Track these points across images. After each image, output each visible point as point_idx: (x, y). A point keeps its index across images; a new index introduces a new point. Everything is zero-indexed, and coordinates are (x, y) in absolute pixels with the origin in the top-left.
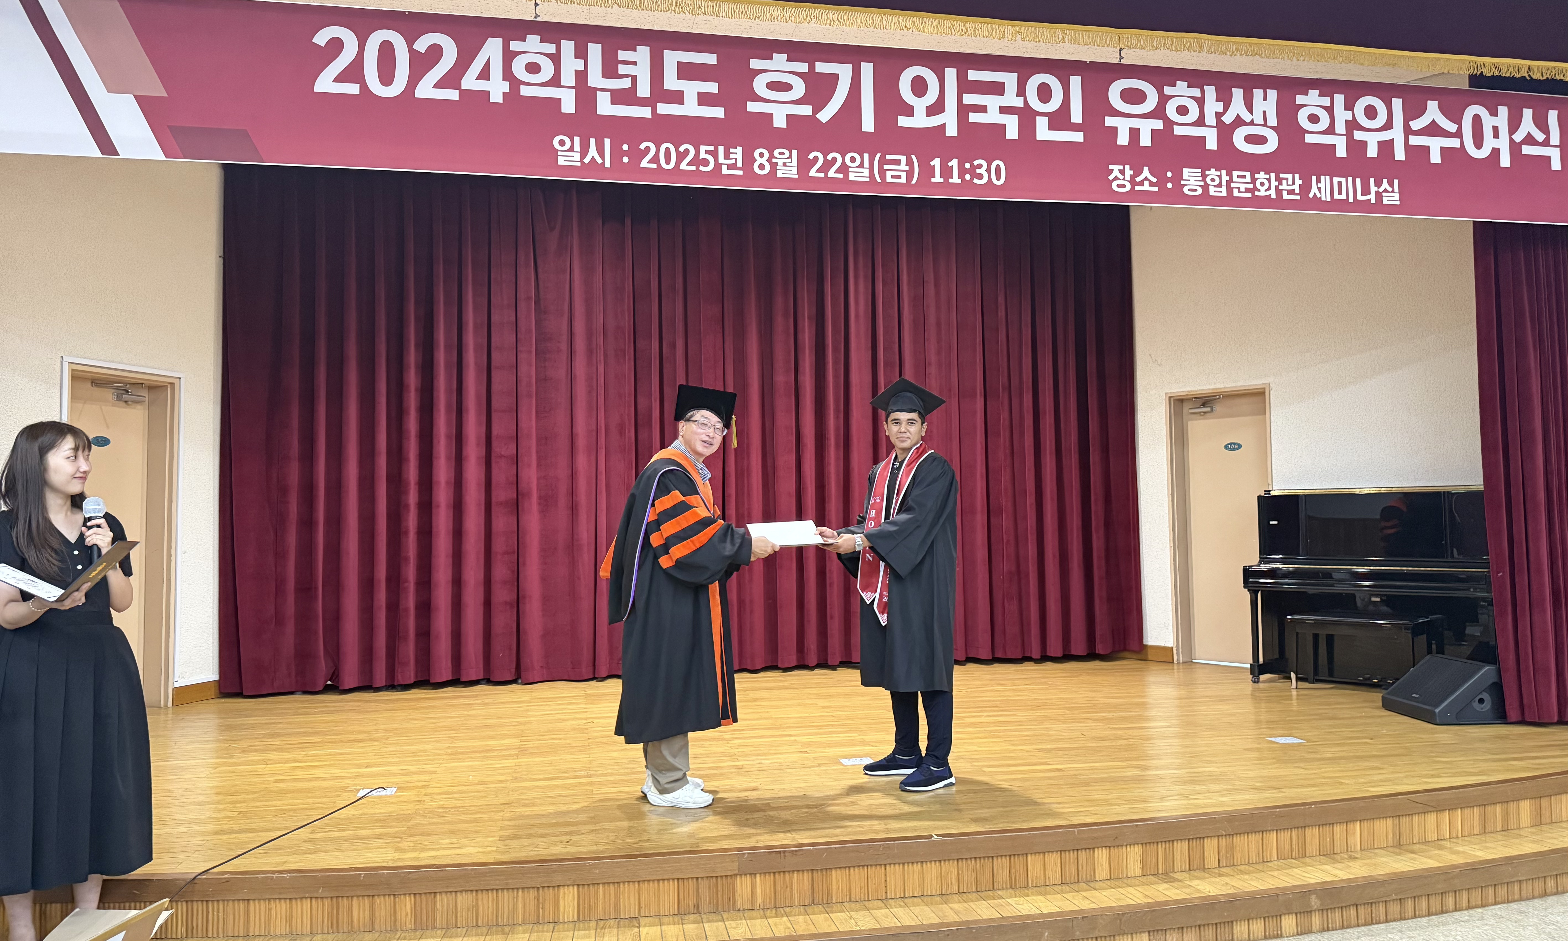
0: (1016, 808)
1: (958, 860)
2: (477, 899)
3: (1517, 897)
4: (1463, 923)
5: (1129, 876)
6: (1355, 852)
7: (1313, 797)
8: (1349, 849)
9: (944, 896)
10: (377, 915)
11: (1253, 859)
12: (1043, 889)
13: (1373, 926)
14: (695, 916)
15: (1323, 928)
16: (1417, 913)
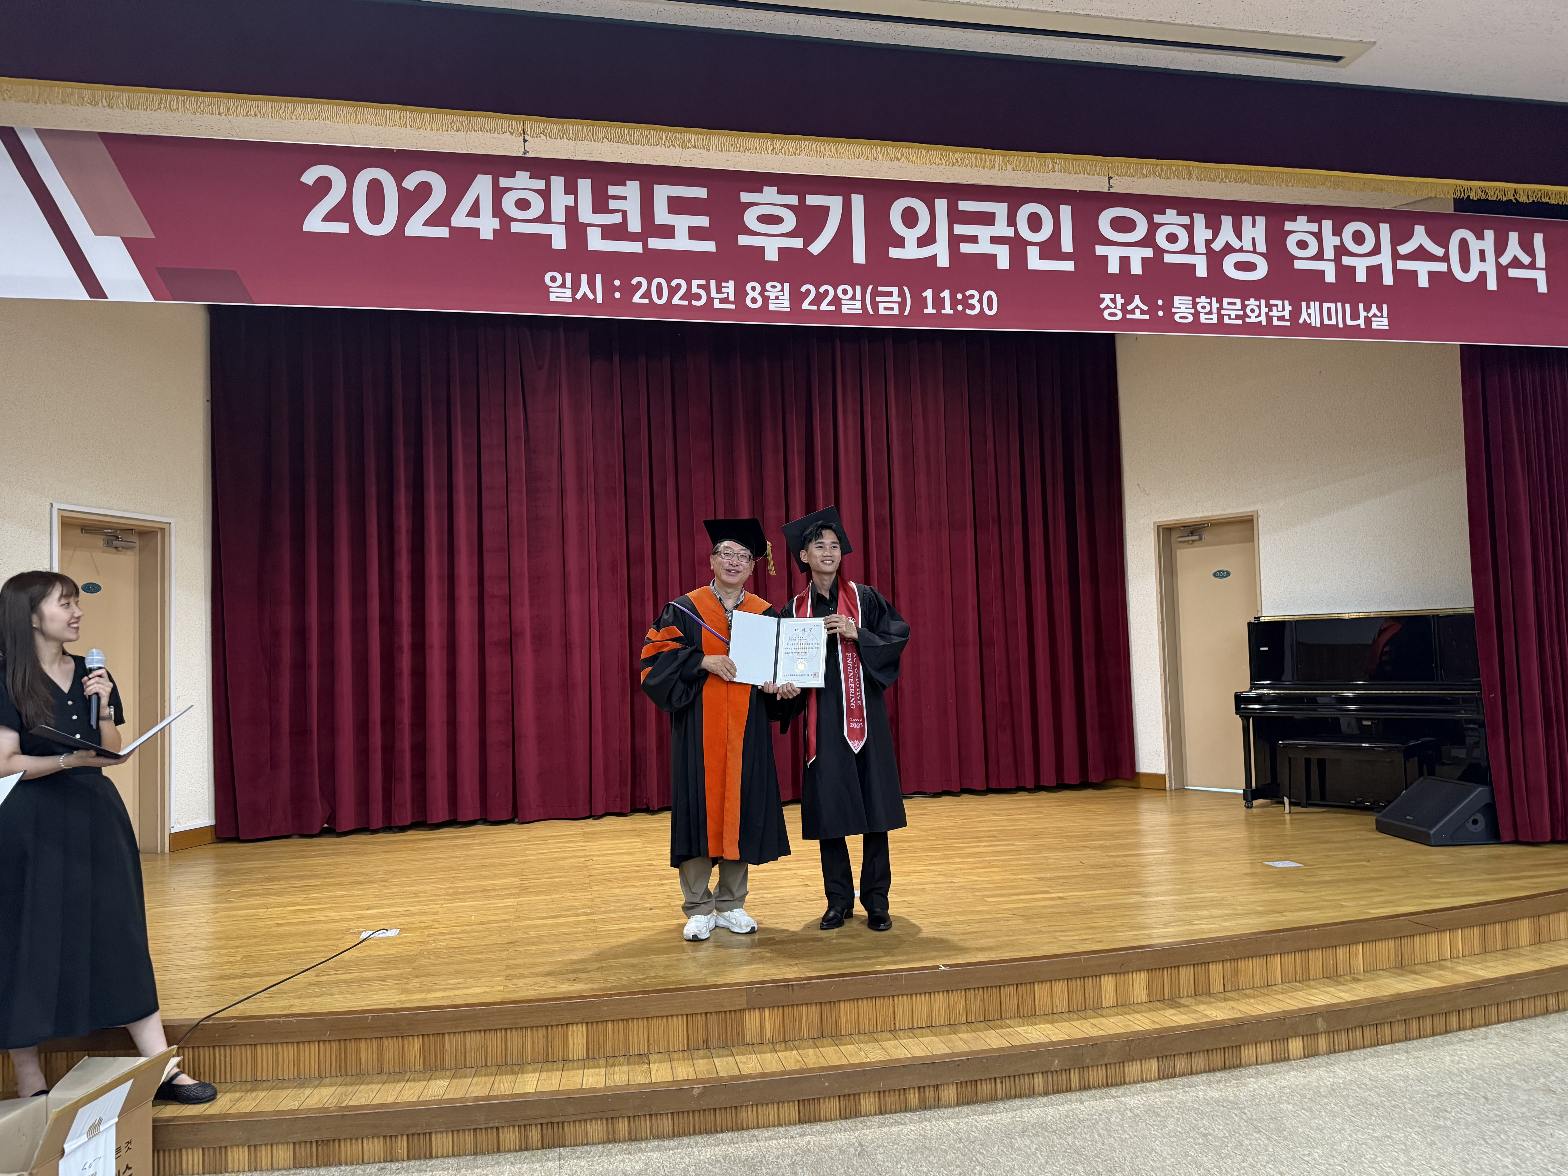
0: (1021, 937)
1: (965, 990)
2: (485, 1039)
3: (1519, 1015)
4: (1468, 1043)
5: (1135, 1002)
6: (1359, 973)
7: (1316, 921)
8: (1352, 971)
9: (953, 1026)
10: (386, 1057)
11: (1258, 982)
12: (1050, 1017)
13: (1379, 1047)
14: (705, 1051)
15: (1330, 1050)
16: (1422, 1033)
